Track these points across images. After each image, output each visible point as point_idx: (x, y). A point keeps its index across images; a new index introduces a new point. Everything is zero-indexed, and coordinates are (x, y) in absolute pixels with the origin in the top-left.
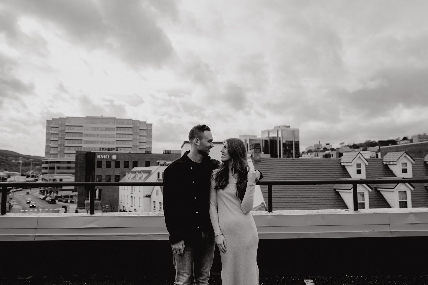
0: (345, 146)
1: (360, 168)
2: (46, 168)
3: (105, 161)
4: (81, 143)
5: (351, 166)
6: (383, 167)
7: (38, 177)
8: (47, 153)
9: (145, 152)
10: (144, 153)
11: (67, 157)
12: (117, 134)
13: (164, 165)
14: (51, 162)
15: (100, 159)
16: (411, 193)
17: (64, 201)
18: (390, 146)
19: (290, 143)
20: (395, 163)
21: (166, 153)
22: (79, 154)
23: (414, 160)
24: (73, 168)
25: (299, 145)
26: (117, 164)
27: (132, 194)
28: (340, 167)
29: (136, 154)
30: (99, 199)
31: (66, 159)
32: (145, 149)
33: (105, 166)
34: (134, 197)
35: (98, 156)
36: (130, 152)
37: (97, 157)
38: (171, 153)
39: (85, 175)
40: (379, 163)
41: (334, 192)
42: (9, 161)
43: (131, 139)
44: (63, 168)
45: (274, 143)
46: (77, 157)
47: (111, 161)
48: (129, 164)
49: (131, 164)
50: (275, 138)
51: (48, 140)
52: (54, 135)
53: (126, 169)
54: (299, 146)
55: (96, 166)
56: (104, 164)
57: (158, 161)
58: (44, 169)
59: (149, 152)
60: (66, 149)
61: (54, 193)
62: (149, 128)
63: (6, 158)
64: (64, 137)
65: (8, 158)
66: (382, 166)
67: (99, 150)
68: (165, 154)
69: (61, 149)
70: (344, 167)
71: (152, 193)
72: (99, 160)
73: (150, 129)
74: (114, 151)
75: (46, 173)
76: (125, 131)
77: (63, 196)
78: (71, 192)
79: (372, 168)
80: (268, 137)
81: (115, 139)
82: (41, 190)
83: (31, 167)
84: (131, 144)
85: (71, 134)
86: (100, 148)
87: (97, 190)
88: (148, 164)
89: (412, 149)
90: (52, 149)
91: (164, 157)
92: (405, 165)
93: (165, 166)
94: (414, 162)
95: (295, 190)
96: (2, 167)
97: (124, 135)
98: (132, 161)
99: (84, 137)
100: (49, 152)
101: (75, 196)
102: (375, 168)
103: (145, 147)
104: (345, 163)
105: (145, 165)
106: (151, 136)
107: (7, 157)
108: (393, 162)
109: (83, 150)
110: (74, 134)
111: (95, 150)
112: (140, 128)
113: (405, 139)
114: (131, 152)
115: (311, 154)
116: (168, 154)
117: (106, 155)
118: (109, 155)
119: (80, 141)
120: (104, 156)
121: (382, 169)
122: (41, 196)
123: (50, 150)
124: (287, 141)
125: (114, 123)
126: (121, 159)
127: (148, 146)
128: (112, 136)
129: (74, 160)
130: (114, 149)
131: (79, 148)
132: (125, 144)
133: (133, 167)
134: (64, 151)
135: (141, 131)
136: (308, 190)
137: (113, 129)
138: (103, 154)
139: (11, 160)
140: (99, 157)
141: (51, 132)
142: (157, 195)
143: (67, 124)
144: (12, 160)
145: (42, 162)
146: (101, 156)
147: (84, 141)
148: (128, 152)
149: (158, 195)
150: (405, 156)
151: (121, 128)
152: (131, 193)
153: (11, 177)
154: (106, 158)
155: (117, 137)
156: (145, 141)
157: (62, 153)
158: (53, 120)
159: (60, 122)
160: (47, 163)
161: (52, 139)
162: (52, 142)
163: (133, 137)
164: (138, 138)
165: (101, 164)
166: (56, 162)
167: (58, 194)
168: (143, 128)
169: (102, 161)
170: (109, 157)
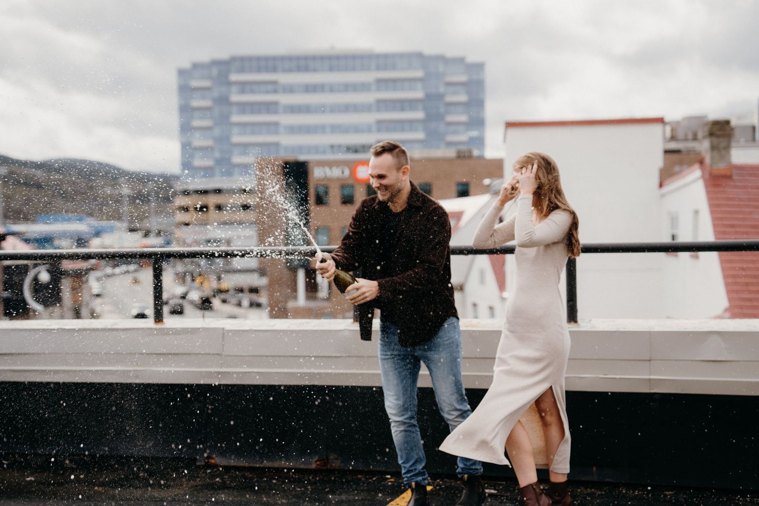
2: (186, 209)
3: (338, 185)
4: (276, 133)
7: (172, 233)
8: (186, 165)
9: (454, 155)
10: (453, 158)
11: (238, 175)
12: (378, 101)
14: (197, 192)
15: (323, 180)
17: (234, 301)
29: (426, 161)
30: (328, 299)
31: (236, 180)
32: (459, 144)
33: (338, 201)
35: (316, 170)
37: (313, 174)
43: (421, 115)
47: (352, 186)
51: (184, 127)
52: (201, 112)
55: (311, 200)
56: (335, 196)
57: (487, 181)
58: (181, 210)
59: (468, 155)
60: (236, 152)
62: (475, 78)
64: (228, 118)
69: (221, 151)
72: (319, 183)
73: (479, 81)
75: (187, 224)
76: (403, 90)
77: (232, 287)
78: (256, 276)
81: (370, 118)
83: (152, 205)
84: (420, 130)
85: (248, 107)
88: (462, 191)
90: (198, 154)
99: (283, 114)
100: (191, 163)
103: (464, 138)
105: (455, 194)
106: (480, 103)
109: (283, 153)
110: (256, 106)
111: (309, 153)
117: (338, 166)
118: (348, 168)
119: (272, 127)
120: (334, 169)
122: (175, 286)
123: (192, 156)
125: (369, 69)
127: (474, 133)
128: (364, 109)
131: (272, 148)
132: (404, 131)
134: (230, 159)
135: (452, 88)
137: (364, 87)
138: (331, 164)
141: (191, 102)
142: (480, 283)
145: (175, 192)
146: (325, 172)
147: (285, 127)
149: (483, 283)
153: (104, 235)
154: (340, 174)
155: (378, 110)
156: (463, 118)
157: (225, 165)
158: (196, 66)
159: (215, 71)
160: (186, 193)
161: (196, 123)
162: (197, 134)
163: (425, 109)
164: (442, 110)
165: (326, 193)
166: (210, 192)
167: (221, 282)
168: (454, 79)
169: (327, 186)
170: (347, 172)
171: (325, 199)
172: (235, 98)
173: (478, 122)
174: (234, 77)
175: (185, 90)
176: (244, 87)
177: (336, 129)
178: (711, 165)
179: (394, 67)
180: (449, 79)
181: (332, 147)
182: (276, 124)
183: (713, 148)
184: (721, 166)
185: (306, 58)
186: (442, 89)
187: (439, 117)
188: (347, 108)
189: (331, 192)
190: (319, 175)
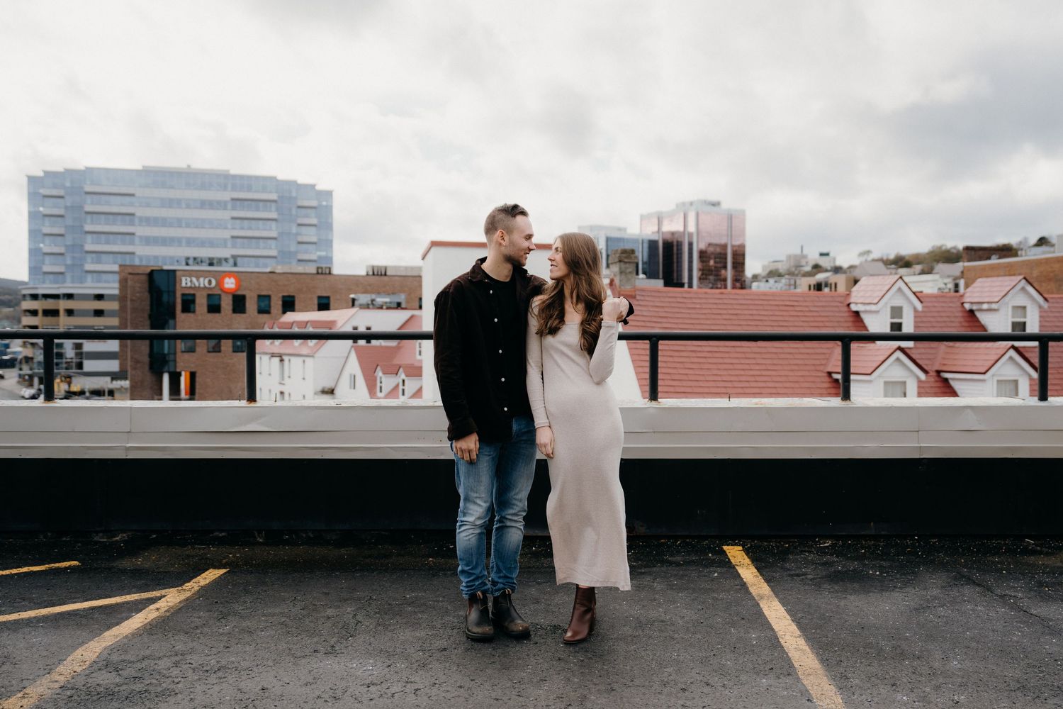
0: (874, 260)
1: (901, 317)
2: (34, 313)
3: (205, 293)
4: (132, 243)
5: (877, 312)
6: (963, 317)
8: (34, 270)
9: (314, 271)
10: (314, 274)
11: (92, 282)
12: (233, 218)
13: (371, 306)
14: (46, 296)
15: (191, 287)
16: (1031, 385)
18: (994, 261)
19: (718, 250)
20: (994, 306)
21: (374, 274)
22: (127, 275)
23: (1046, 299)
24: (112, 314)
25: (743, 255)
26: (239, 303)
27: (283, 384)
28: (847, 314)
29: (289, 275)
31: (91, 287)
32: (315, 261)
33: (205, 309)
34: (290, 394)
35: (183, 279)
36: (272, 270)
37: (181, 284)
38: (388, 273)
40: (951, 305)
41: (827, 379)
43: (274, 234)
44: (84, 313)
45: (675, 248)
46: (123, 283)
47: (220, 295)
48: (272, 304)
49: (276, 304)
50: (676, 236)
51: (34, 234)
52: (52, 219)
53: (264, 317)
54: (744, 259)
55: (179, 307)
56: (201, 303)
57: (352, 296)
58: (28, 314)
59: (327, 272)
60: (89, 260)
61: (62, 381)
62: (324, 203)
64: (82, 226)
66: (960, 314)
67: (184, 263)
68: (373, 277)
69: (73, 258)
70: (857, 314)
71: (337, 383)
72: (187, 292)
73: (327, 206)
74: (226, 268)
76: (257, 209)
77: (86, 390)
78: (108, 379)
79: (932, 320)
80: (658, 232)
81: (227, 234)
82: (21, 372)
84: (273, 247)
85: (103, 216)
86: (188, 259)
87: (183, 373)
88: (324, 305)
89: (1050, 269)
90: (47, 259)
91: (370, 285)
92: (1020, 311)
93: (373, 309)
94: (1045, 305)
95: (725, 373)
97: (253, 222)
98: (281, 295)
99: (140, 225)
100: (41, 268)
101: (120, 389)
102: (939, 319)
103: (314, 257)
104: (859, 305)
105: (316, 307)
106: (329, 227)
108: (988, 303)
109: (137, 262)
110: (111, 217)
111: (172, 264)
112: (300, 203)
113: (1042, 241)
114: (277, 271)
115: (776, 282)
116: (381, 275)
117: (205, 277)
118: (216, 279)
119: (128, 237)
120: (201, 279)
121: (960, 322)
123: (43, 262)
124: (710, 245)
125: (225, 188)
126: (251, 290)
127: (322, 253)
128: (220, 225)
129: (116, 292)
130: (226, 260)
131: (128, 256)
132: (258, 248)
133: (284, 312)
134: (82, 265)
135: (303, 211)
136: (758, 373)
137: (221, 205)
138: (198, 274)
140: (185, 282)
141: (41, 209)
142: (351, 388)
143: (88, 188)
145: (20, 297)
146: (191, 281)
147: (141, 237)
148: (268, 270)
149: (354, 388)
150: (1023, 289)
151: (246, 203)
152: (281, 383)
154: (207, 284)
155: (234, 226)
156: (313, 238)
157: (77, 271)
158: (48, 174)
159: (67, 181)
160: (35, 297)
161: (47, 230)
162: (47, 240)
163: (278, 227)
164: (294, 230)
165: (193, 301)
166: (61, 296)
167: (72, 385)
168: (306, 203)
169: (194, 295)
170: (214, 283)
171: (192, 306)
172: (89, 208)
173: (326, 243)
175: (35, 197)
179: (249, 189)
182: (132, 234)
186: (294, 212)
188: (200, 224)
189: (198, 301)
190: (186, 284)
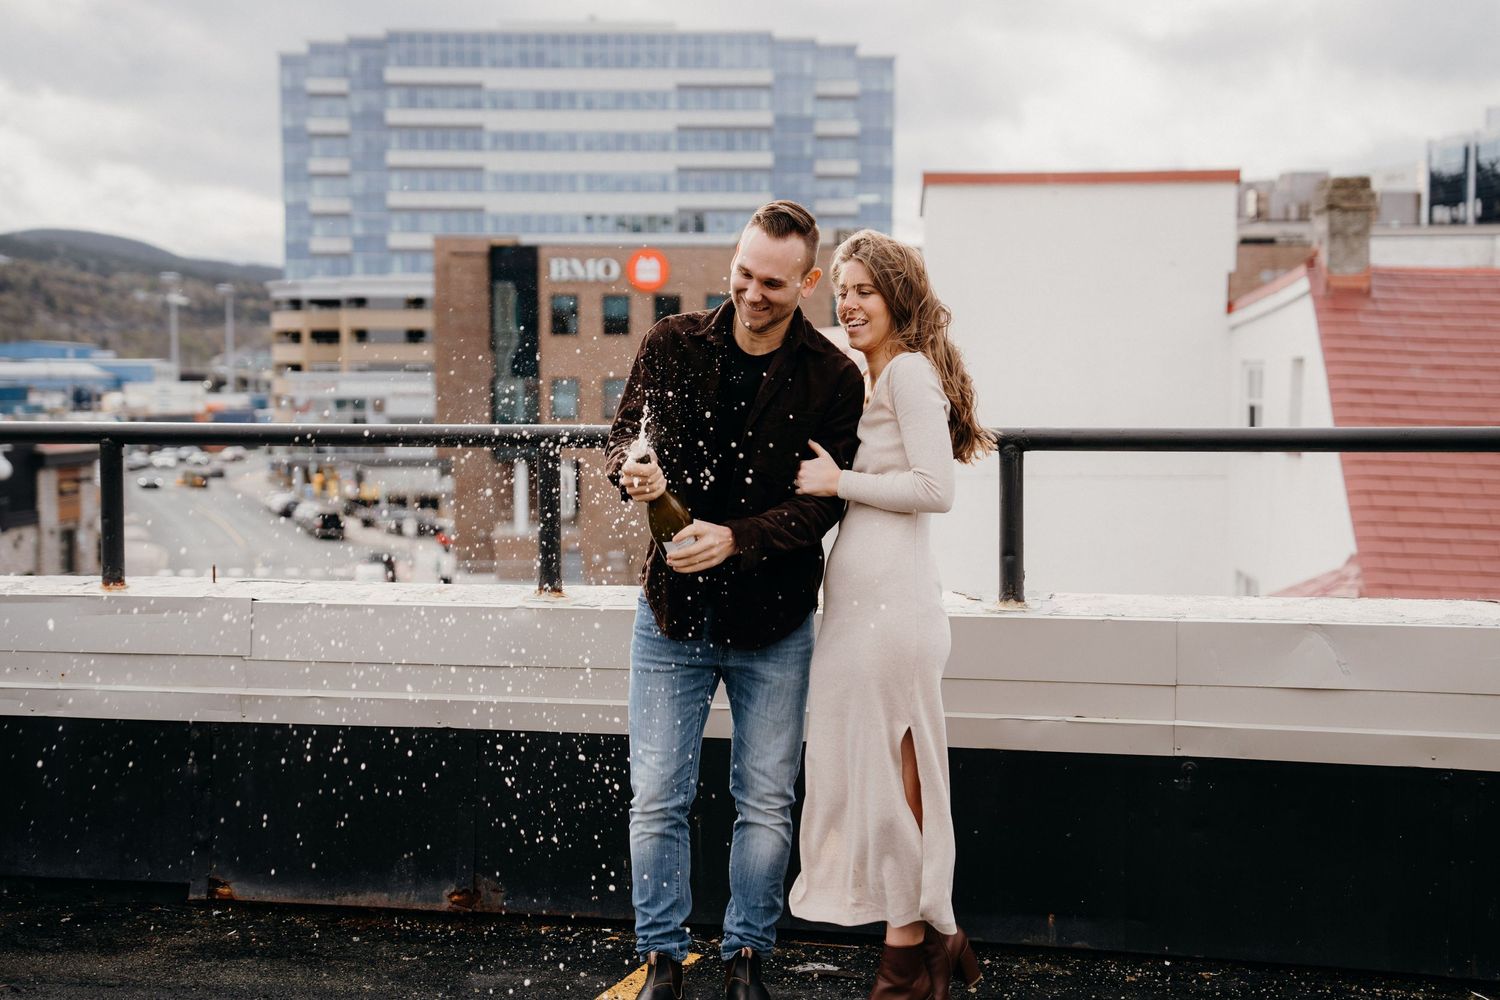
2: (296, 337)
3: (597, 294)
4: (478, 188)
7: (269, 385)
8: (296, 249)
11: (403, 270)
12: (682, 128)
15: (569, 282)
17: (388, 523)
22: (448, 257)
24: (428, 337)
31: (400, 281)
32: (853, 217)
33: (599, 326)
35: (554, 264)
37: (548, 272)
39: (490, 375)
42: (114, 297)
43: (765, 160)
44: (387, 337)
46: (442, 274)
47: (626, 298)
51: (293, 174)
52: (328, 142)
55: (546, 324)
56: (591, 317)
58: (285, 338)
60: (396, 226)
62: (875, 87)
63: (99, 278)
64: (382, 156)
65: (107, 276)
69: (367, 222)
72: (560, 291)
73: (882, 92)
74: (657, 237)
75: (297, 368)
76: (732, 107)
81: (667, 162)
82: (272, 459)
83: (230, 327)
84: (764, 188)
85: (422, 134)
90: (319, 228)
96: (84, 331)
99: (493, 150)
100: (306, 244)
103: (851, 208)
106: (885, 139)
107: (105, 270)
109: (490, 229)
110: (436, 134)
111: (542, 231)
112: (821, 89)
117: (598, 258)
118: (619, 262)
119: (470, 176)
120: (590, 263)
122: (272, 492)
123: (309, 231)
125: (665, 64)
126: (689, 285)
127: (870, 198)
129: (432, 292)
130: (666, 221)
131: (471, 218)
132: (731, 191)
134: (383, 237)
135: (828, 106)
137: (652, 100)
138: (583, 253)
139: (124, 293)
141: (306, 122)
143: (392, 76)
144: (133, 287)
145: (271, 303)
146: (570, 268)
147: (496, 176)
153: (129, 387)
154: (601, 274)
155: (682, 146)
156: (852, 167)
157: (374, 250)
158: (317, 49)
159: (355, 64)
160: (296, 304)
161: (316, 165)
162: (318, 186)
163: (773, 146)
164: (808, 150)
165: (574, 311)
166: (344, 303)
167: (363, 484)
168: (835, 88)
169: (575, 297)
170: (615, 270)
171: (571, 322)
172: (394, 116)
173: (880, 176)
174: (393, 74)
175: (294, 96)
176: (413, 94)
177: (597, 182)
178: (1329, 271)
179: (715, 64)
180: (823, 88)
181: (589, 218)
182: (478, 170)
183: (1334, 234)
184: (1350, 270)
185: (540, 39)
186: (808, 109)
187: (804, 164)
188: (618, 142)
189: (583, 309)
190: (560, 273)
